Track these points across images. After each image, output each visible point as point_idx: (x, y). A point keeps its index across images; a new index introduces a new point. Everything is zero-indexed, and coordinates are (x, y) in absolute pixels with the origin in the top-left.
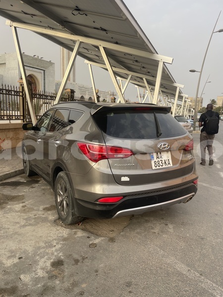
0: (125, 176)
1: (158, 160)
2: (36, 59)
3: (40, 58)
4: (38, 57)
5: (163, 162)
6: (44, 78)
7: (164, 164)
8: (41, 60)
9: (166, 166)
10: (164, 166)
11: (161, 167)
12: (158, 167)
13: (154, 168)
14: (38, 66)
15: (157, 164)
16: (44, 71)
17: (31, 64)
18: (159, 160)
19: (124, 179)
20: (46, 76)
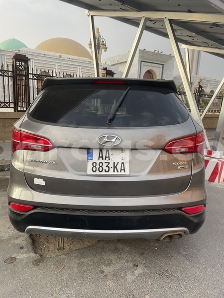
0: (39, 177)
1: (101, 160)
2: (156, 54)
3: (160, 53)
4: (158, 51)
5: (111, 165)
6: (162, 72)
7: (111, 170)
8: (161, 55)
9: (116, 173)
10: (111, 172)
11: (104, 173)
12: (97, 173)
13: (90, 172)
14: (157, 61)
15: (98, 166)
16: (163, 65)
17: (150, 59)
18: (104, 161)
19: (38, 181)
20: (164, 70)
